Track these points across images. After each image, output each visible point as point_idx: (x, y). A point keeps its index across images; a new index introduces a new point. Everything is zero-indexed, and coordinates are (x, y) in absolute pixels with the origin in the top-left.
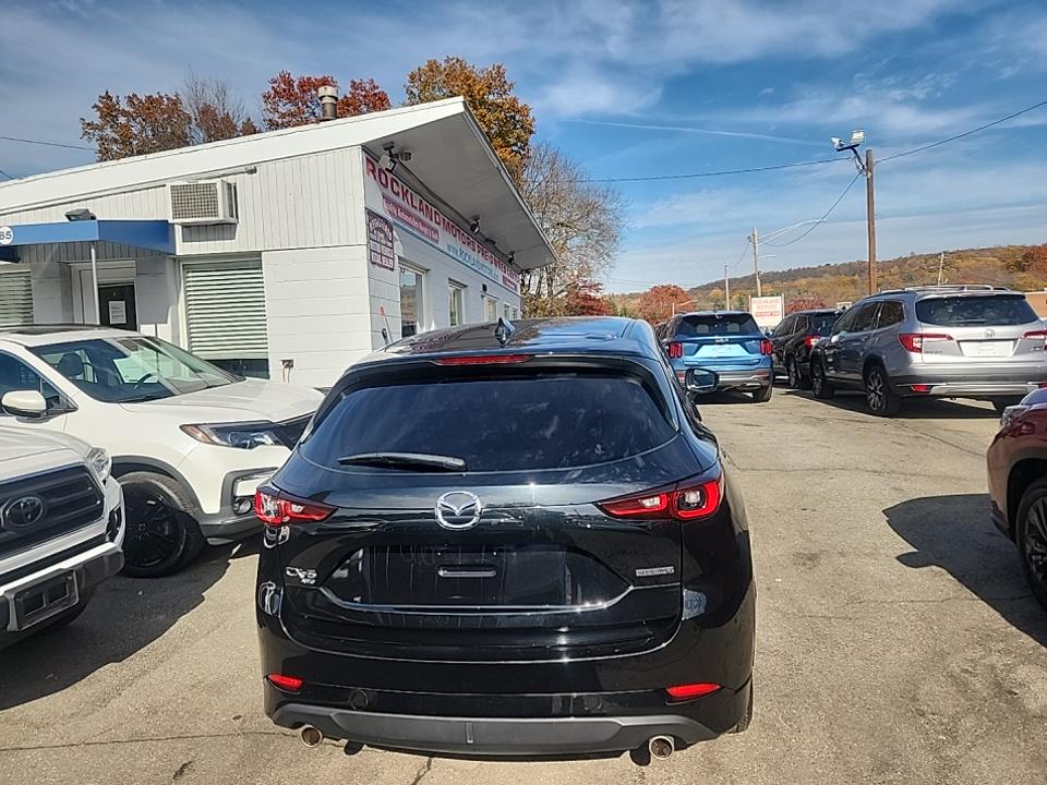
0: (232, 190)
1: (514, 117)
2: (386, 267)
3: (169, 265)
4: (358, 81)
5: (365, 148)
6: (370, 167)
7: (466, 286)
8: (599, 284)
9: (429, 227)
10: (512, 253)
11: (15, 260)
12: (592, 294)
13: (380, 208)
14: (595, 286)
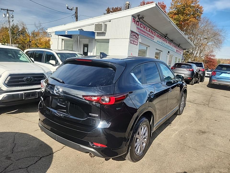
0: (106, 25)
1: (198, 10)
2: (135, 44)
3: (94, 41)
4: (160, 2)
5: (133, 16)
6: (134, 20)
7: (162, 51)
8: (214, 55)
9: (151, 36)
10: (180, 44)
11: (71, 38)
12: (212, 58)
13: (135, 30)
14: (214, 56)
